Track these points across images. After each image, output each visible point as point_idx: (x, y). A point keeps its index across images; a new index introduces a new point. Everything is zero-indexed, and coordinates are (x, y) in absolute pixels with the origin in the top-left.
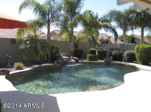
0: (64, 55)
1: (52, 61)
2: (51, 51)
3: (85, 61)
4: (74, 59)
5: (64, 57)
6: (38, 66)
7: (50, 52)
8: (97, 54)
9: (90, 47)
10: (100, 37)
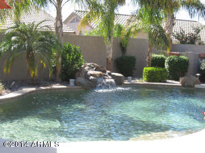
0: (91, 68)
1: (65, 80)
2: (64, 59)
3: (138, 81)
4: (113, 77)
5: (90, 72)
6: (34, 89)
7: (60, 59)
8: (166, 66)
9: (151, 51)
10: (176, 29)
